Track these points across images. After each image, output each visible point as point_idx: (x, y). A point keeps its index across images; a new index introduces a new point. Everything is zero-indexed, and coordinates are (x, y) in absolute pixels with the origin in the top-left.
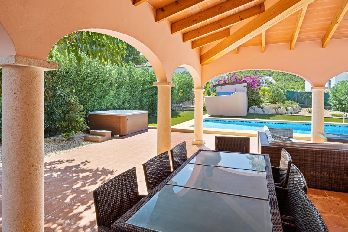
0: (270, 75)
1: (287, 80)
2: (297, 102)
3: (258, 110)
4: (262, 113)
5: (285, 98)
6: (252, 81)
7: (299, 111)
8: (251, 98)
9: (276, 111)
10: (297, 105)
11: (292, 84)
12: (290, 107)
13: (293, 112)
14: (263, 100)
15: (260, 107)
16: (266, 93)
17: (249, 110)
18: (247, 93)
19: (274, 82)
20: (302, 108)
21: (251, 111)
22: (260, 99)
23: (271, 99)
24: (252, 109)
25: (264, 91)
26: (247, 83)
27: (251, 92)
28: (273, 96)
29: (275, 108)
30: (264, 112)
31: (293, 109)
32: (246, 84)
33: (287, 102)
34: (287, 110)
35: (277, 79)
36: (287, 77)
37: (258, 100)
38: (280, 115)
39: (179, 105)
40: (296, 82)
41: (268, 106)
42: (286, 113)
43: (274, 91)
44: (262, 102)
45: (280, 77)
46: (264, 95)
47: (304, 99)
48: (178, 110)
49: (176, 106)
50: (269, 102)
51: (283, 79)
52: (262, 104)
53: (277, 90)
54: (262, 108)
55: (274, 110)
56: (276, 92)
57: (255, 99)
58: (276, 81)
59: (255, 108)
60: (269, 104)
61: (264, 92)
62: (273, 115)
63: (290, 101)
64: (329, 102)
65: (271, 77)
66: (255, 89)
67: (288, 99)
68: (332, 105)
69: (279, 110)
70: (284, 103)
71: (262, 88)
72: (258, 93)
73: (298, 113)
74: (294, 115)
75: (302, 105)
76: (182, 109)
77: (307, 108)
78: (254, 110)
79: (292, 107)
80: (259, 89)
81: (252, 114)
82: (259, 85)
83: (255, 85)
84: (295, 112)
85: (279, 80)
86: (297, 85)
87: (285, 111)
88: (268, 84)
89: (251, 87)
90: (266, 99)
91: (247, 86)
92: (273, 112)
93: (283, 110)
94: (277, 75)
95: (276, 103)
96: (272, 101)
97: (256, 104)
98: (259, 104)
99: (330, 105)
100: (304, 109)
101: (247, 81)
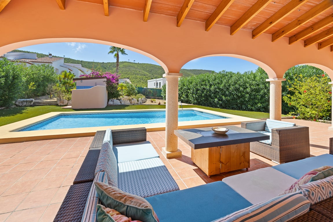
0: (128, 78)
1: (138, 82)
2: (144, 95)
3: (116, 102)
4: (119, 104)
5: (137, 92)
6: (111, 77)
7: (146, 101)
8: (111, 92)
9: (130, 102)
10: (144, 97)
11: (140, 84)
12: (140, 99)
13: (142, 102)
14: (121, 94)
15: (118, 99)
16: (124, 88)
17: (109, 103)
18: (107, 87)
19: (130, 83)
20: (147, 99)
21: (111, 103)
22: (118, 93)
23: (127, 93)
24: (112, 101)
25: (122, 86)
26: (107, 78)
27: (110, 86)
28: (129, 90)
29: (129, 99)
30: (121, 103)
31: (142, 100)
32: (105, 80)
33: (138, 95)
34: (138, 101)
35: (132, 81)
36: (138, 80)
37: (116, 94)
38: (133, 105)
39: (28, 100)
40: (143, 83)
41: (124, 98)
42: (137, 103)
43: (129, 87)
44: (119, 95)
45: (134, 80)
46: (122, 90)
47: (148, 93)
48: (27, 105)
49: (24, 101)
50: (126, 95)
51: (136, 81)
52: (119, 97)
53: (131, 86)
54: (120, 100)
55: (129, 102)
56: (131, 88)
57: (114, 93)
58: (131, 82)
59: (114, 100)
60: (126, 97)
61: (122, 88)
62: (128, 106)
63: (140, 94)
64: (161, 95)
65: (128, 79)
66: (114, 84)
67: (139, 93)
68: (163, 96)
69: (132, 101)
70: (136, 95)
71: (119, 84)
72: (116, 88)
73: (145, 103)
74: (142, 105)
75: (147, 97)
76: (33, 104)
77: (150, 99)
78: (113, 102)
79: (141, 99)
80: (118, 84)
81: (111, 105)
82: (117, 80)
83: (114, 81)
84: (143, 102)
85: (133, 81)
86: (143, 85)
87: (137, 102)
88: (127, 84)
89: (111, 82)
90: (123, 93)
91: (107, 81)
92: (128, 103)
93: (135, 101)
94: (132, 78)
95: (130, 96)
96: (128, 94)
97: (115, 97)
98: (117, 97)
99: (162, 97)
100: (148, 100)
101: (107, 77)
